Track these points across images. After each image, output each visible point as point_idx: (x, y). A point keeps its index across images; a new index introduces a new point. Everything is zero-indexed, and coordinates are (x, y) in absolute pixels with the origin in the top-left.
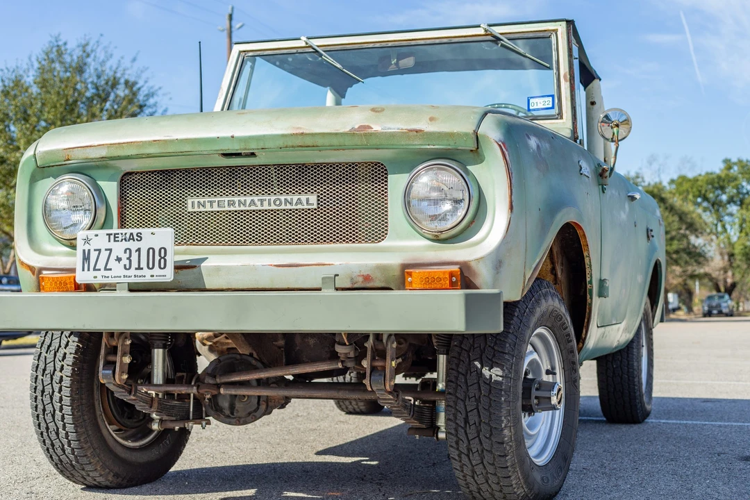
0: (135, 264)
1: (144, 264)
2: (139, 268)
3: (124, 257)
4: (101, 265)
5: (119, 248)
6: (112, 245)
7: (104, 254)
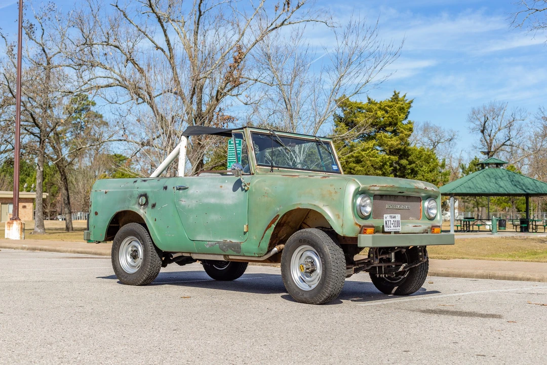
2: (396, 227)
3: (393, 223)
4: (389, 226)
5: (392, 220)
7: (389, 222)
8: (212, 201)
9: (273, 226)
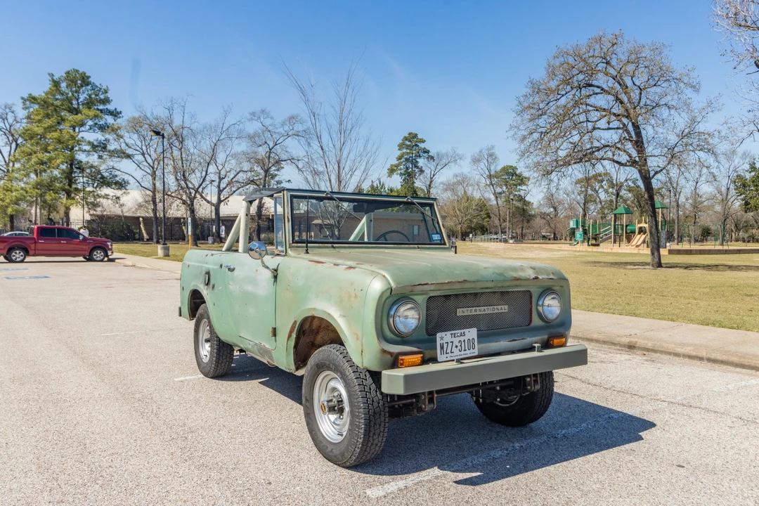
0: (463, 349)
1: (467, 348)
2: (465, 350)
3: (459, 345)
4: (449, 351)
5: (456, 341)
6: (453, 339)
7: (450, 344)
8: (250, 288)
9: (294, 335)
